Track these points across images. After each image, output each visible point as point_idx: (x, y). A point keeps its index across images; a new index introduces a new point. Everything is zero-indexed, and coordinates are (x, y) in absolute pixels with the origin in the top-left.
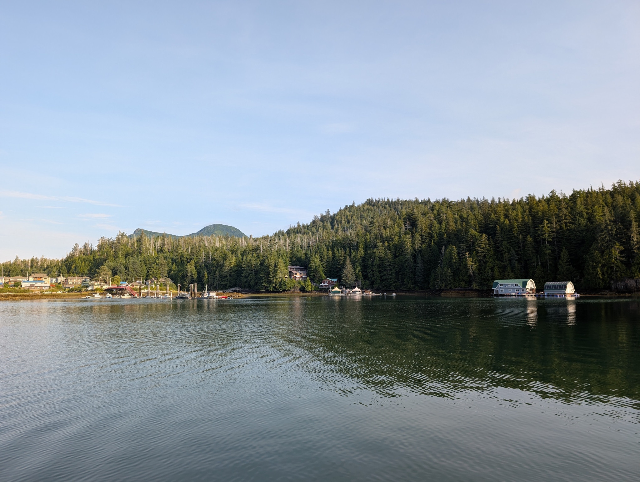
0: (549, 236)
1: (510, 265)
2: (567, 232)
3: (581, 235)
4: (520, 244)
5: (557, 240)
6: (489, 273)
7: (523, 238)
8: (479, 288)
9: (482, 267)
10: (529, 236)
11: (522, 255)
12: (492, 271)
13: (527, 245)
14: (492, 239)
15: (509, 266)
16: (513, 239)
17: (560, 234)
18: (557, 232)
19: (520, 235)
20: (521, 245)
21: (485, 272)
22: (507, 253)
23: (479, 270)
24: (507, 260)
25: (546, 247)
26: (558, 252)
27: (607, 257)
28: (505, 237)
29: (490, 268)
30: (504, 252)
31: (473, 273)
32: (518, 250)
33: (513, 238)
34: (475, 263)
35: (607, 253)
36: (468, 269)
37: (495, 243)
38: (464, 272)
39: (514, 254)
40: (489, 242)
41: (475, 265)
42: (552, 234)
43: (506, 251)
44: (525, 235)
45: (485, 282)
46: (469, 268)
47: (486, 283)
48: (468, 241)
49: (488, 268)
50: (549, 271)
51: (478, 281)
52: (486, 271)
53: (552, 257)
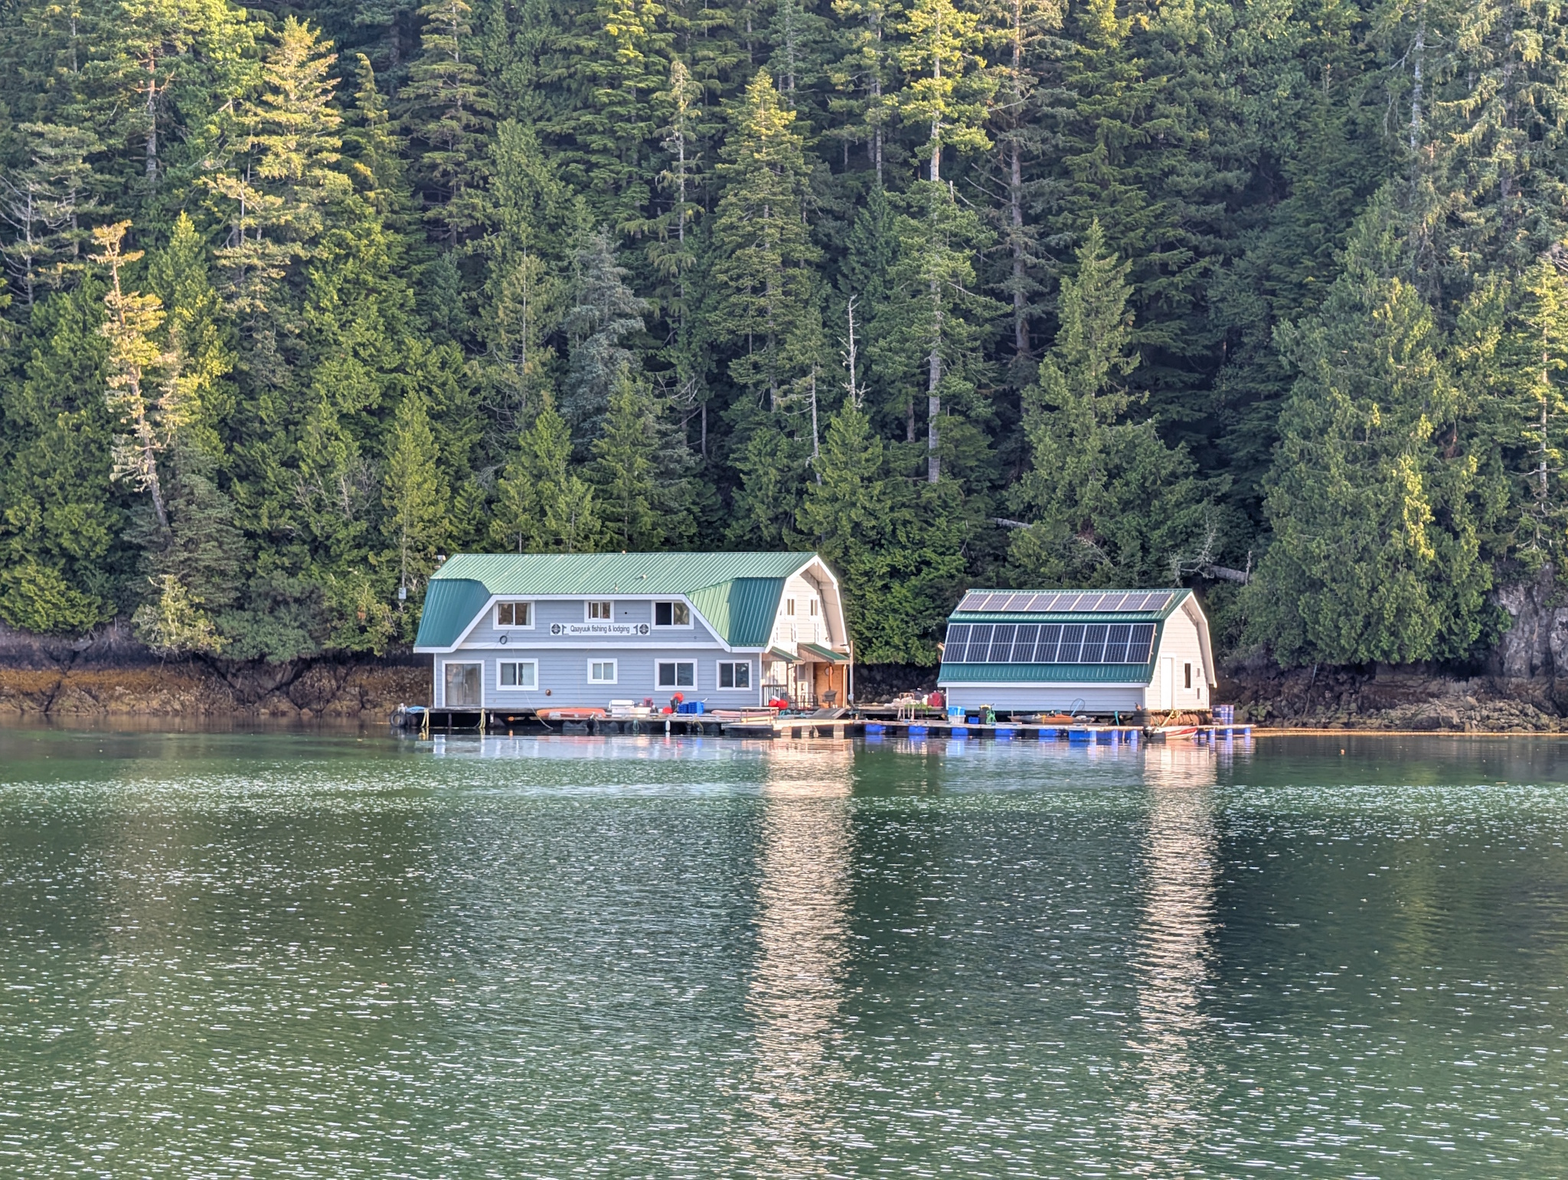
0: (961, 95)
1: (558, 392)
2: (1132, 69)
3: (1250, 106)
4: (669, 162)
5: (1036, 147)
6: (340, 472)
7: (710, 98)
8: (218, 644)
9: (267, 406)
10: (761, 83)
11: (685, 287)
12: (366, 451)
13: (739, 179)
14: (382, 86)
15: (547, 397)
16: (598, 109)
17: (1058, 79)
18: (1034, 61)
19: (680, 67)
20: (681, 178)
21: (291, 463)
22: (529, 264)
23: (232, 430)
24: (529, 333)
25: (921, 212)
26: (1029, 270)
27: (1490, 345)
28: (519, 72)
29: (343, 417)
30: (496, 243)
31: (164, 461)
32: (647, 225)
33: (602, 93)
34: (193, 348)
35: (1491, 306)
36: (113, 423)
37: (405, 131)
38: (58, 445)
39: (611, 269)
40: (348, 123)
41: (194, 380)
42: (989, 82)
43: (525, 231)
44: (723, 75)
45: (292, 572)
46: (124, 408)
47: (293, 586)
48: (113, 89)
49: (322, 418)
50: (935, 476)
51: (208, 555)
52: (310, 446)
53: (979, 321)
